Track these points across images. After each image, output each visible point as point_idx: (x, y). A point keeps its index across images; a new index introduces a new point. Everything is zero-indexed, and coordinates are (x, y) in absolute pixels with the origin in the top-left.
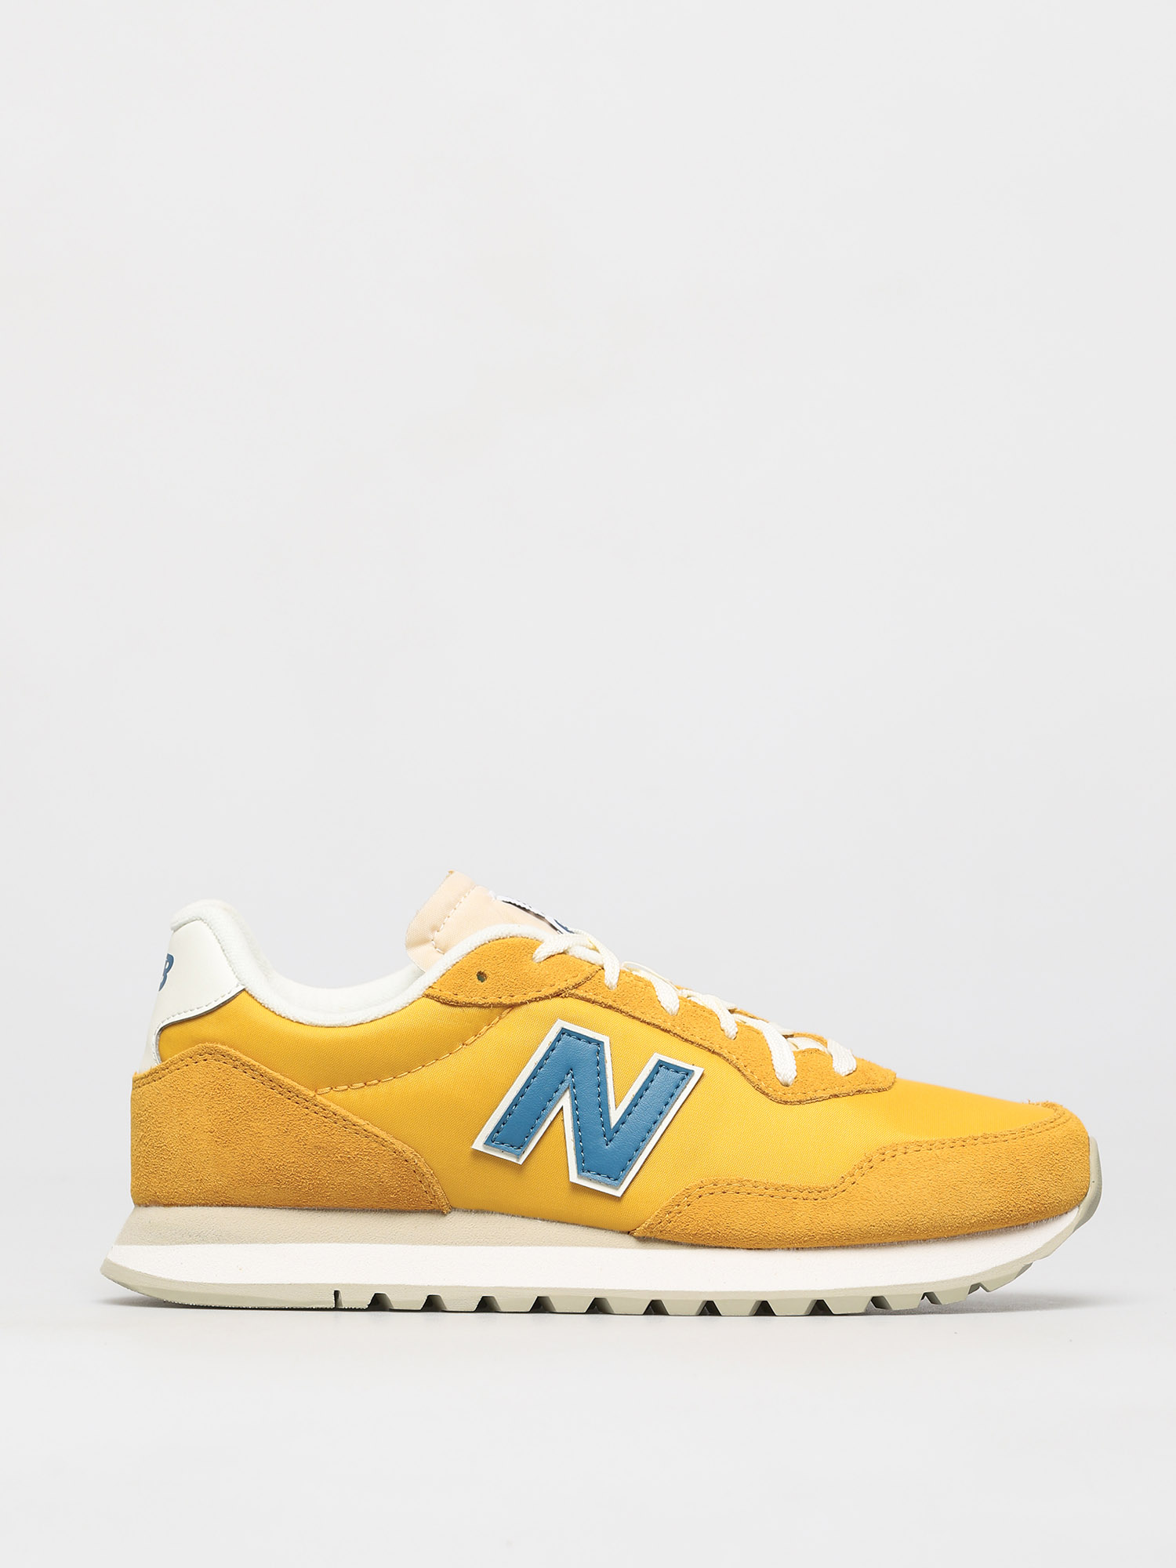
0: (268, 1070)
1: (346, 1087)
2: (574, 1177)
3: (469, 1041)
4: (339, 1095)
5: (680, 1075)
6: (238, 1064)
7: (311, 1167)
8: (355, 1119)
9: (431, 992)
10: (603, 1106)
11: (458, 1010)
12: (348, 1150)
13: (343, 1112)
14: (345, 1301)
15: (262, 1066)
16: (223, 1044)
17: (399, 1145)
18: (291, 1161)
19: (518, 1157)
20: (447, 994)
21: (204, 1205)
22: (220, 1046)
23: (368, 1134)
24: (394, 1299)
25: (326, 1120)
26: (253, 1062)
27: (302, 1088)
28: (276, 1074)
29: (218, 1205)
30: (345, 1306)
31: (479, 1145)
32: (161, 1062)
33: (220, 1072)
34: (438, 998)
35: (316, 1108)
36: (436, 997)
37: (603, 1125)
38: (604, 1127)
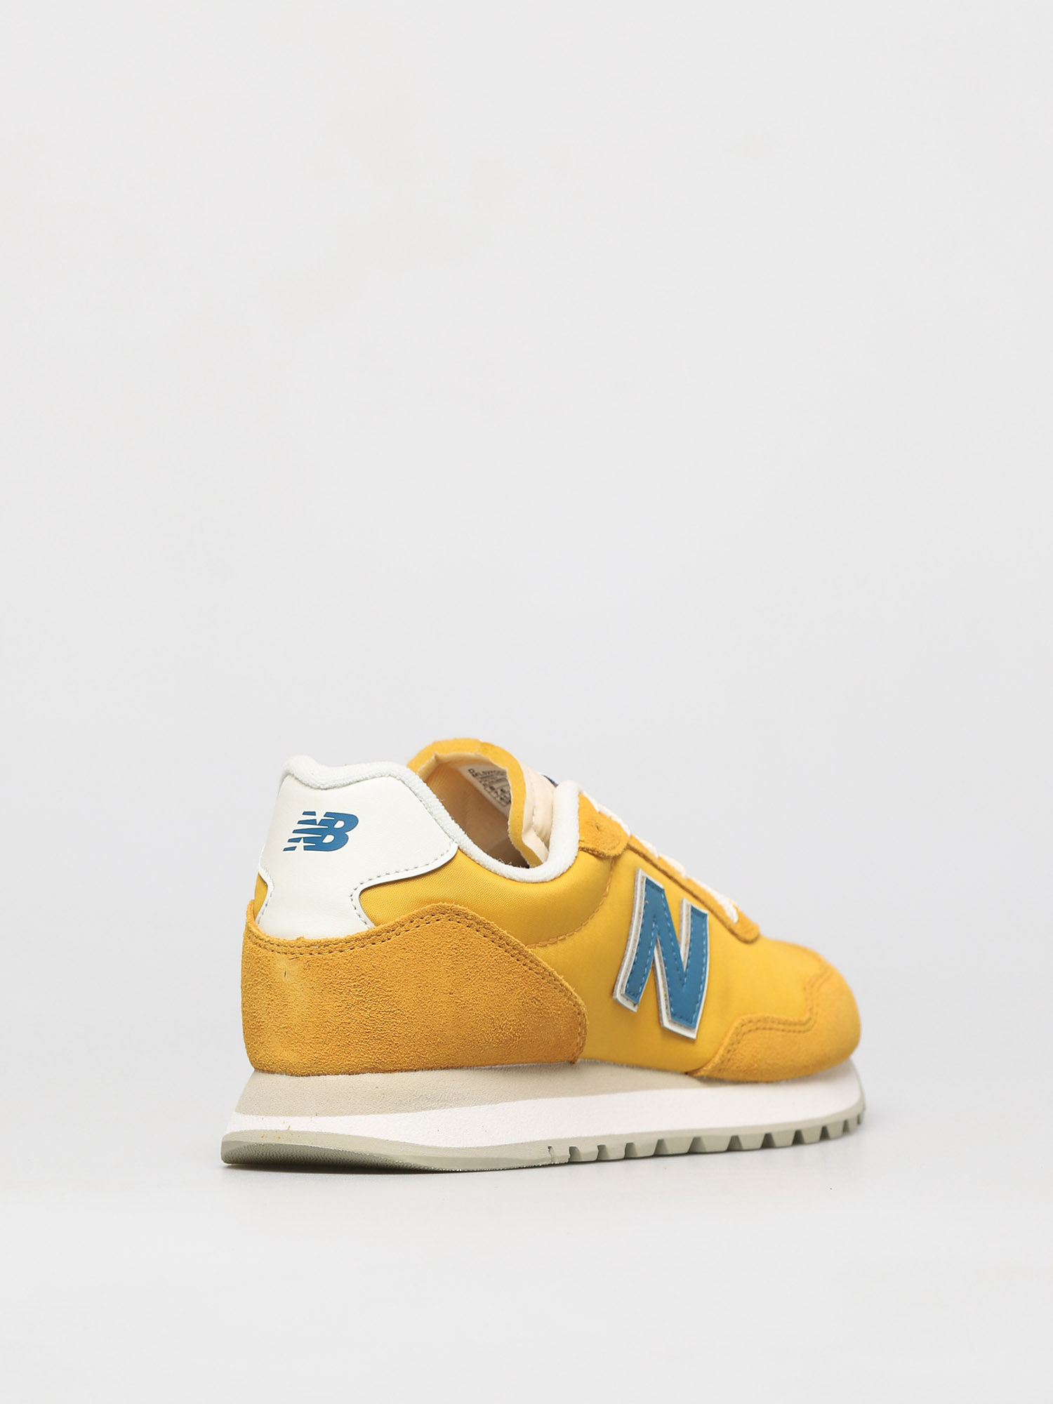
0: (497, 927)
1: (545, 943)
2: (665, 1022)
4: (545, 951)
5: (701, 919)
6: (471, 922)
8: (555, 974)
9: (582, 846)
10: (676, 950)
13: (550, 968)
14: (555, 1156)
16: (456, 903)
17: (578, 997)
19: (635, 1005)
22: (454, 906)
24: (582, 1151)
25: (538, 975)
26: (487, 921)
27: (523, 945)
28: (504, 932)
30: (556, 1162)
31: (619, 997)
32: (377, 925)
33: (456, 932)
34: (592, 851)
35: (532, 965)
36: (591, 850)
37: (678, 970)
38: (679, 972)
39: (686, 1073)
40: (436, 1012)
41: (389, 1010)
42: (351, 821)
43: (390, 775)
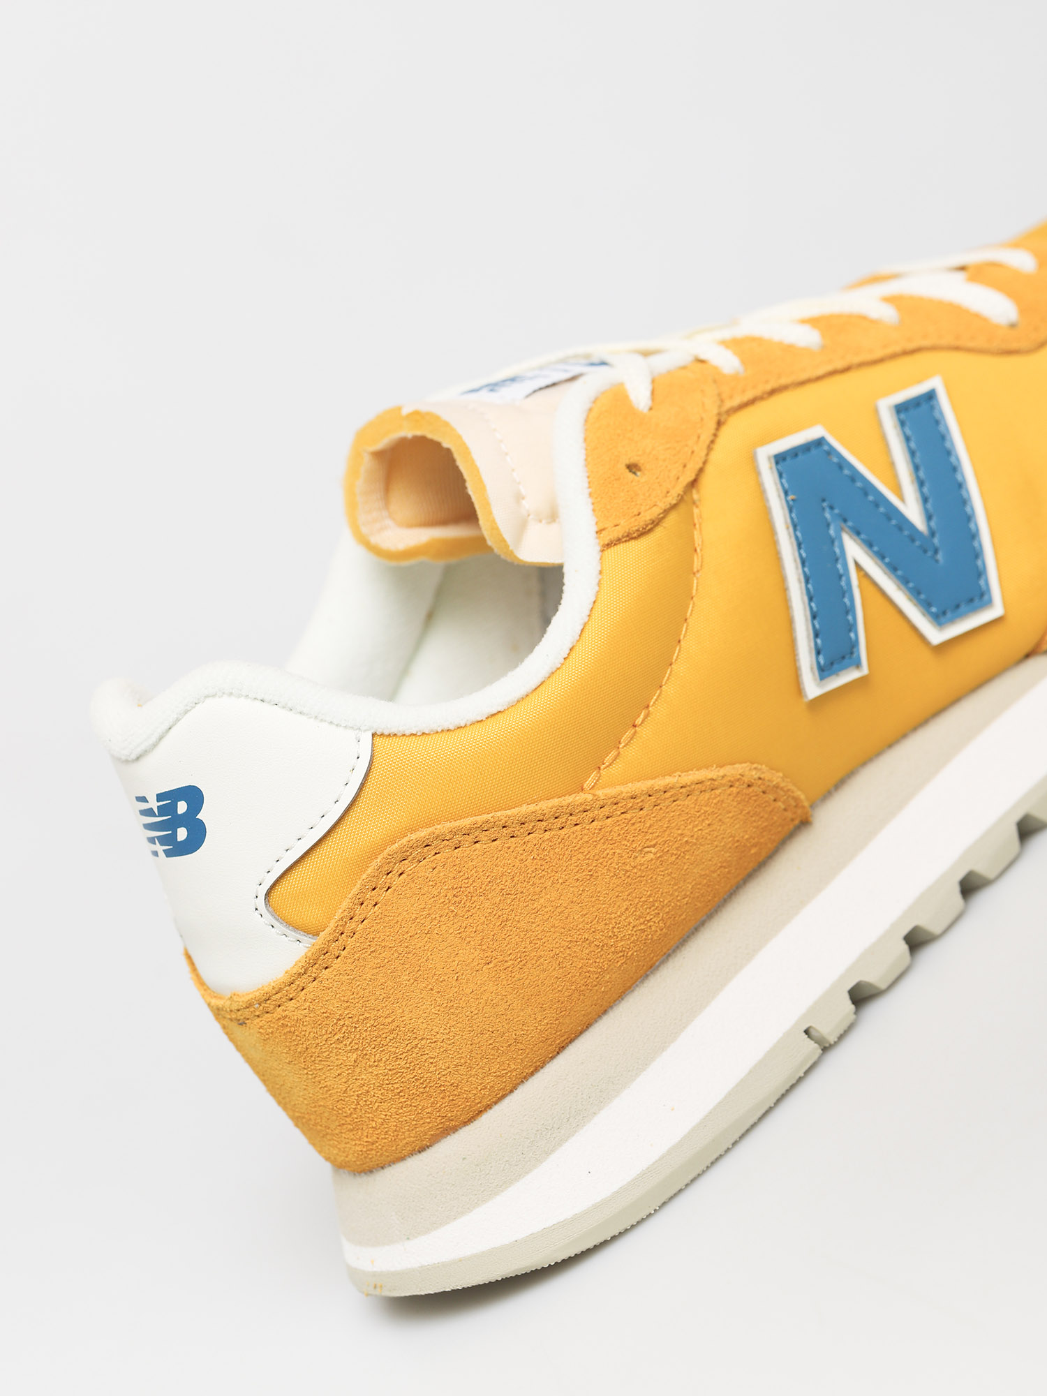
0: (509, 812)
1: (614, 753)
2: (936, 636)
3: (696, 566)
4: (617, 769)
5: (924, 407)
6: (455, 840)
7: (650, 896)
8: (660, 783)
9: (607, 536)
10: (893, 514)
11: (659, 532)
12: (680, 832)
13: (643, 786)
14: (828, 1030)
15: (499, 814)
16: (413, 830)
17: (731, 771)
18: (623, 909)
19: (858, 665)
20: (626, 525)
21: (532, 1074)
22: (414, 837)
23: (688, 790)
24: (874, 976)
25: (628, 816)
26: (480, 819)
27: (569, 799)
28: (524, 809)
29: (552, 1058)
30: (832, 1039)
31: (813, 689)
32: (316, 934)
33: (439, 872)
34: (628, 536)
35: (605, 811)
36: (623, 537)
37: (913, 540)
38: (917, 543)
39: (1028, 656)
40: (481, 1006)
41: (409, 1048)
42: (193, 796)
43: (205, 697)
